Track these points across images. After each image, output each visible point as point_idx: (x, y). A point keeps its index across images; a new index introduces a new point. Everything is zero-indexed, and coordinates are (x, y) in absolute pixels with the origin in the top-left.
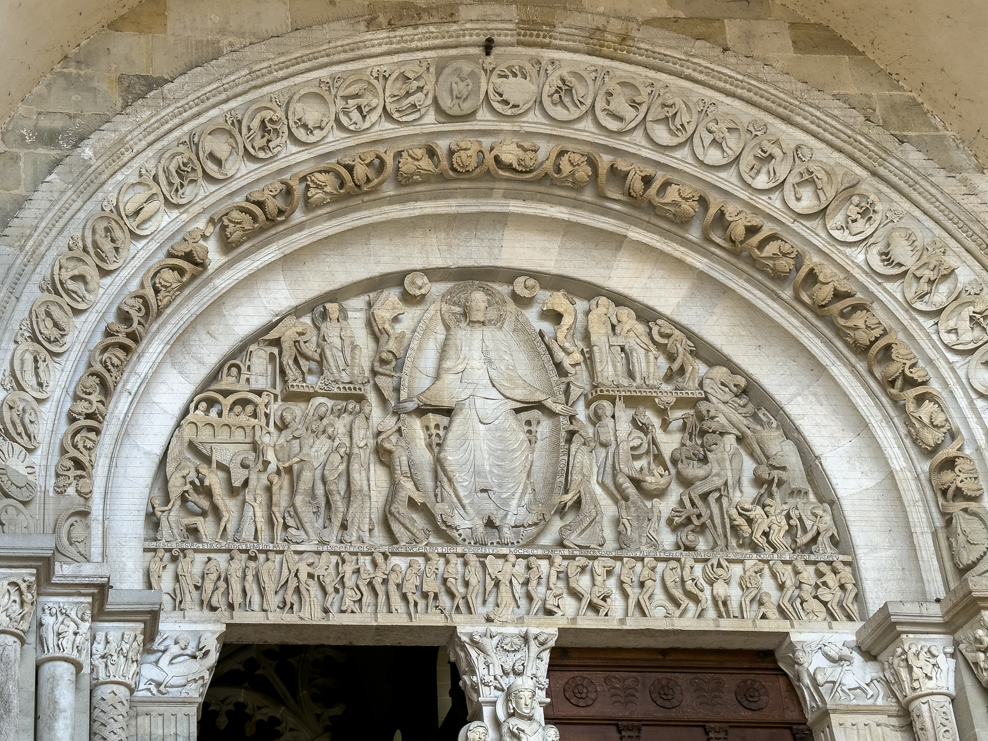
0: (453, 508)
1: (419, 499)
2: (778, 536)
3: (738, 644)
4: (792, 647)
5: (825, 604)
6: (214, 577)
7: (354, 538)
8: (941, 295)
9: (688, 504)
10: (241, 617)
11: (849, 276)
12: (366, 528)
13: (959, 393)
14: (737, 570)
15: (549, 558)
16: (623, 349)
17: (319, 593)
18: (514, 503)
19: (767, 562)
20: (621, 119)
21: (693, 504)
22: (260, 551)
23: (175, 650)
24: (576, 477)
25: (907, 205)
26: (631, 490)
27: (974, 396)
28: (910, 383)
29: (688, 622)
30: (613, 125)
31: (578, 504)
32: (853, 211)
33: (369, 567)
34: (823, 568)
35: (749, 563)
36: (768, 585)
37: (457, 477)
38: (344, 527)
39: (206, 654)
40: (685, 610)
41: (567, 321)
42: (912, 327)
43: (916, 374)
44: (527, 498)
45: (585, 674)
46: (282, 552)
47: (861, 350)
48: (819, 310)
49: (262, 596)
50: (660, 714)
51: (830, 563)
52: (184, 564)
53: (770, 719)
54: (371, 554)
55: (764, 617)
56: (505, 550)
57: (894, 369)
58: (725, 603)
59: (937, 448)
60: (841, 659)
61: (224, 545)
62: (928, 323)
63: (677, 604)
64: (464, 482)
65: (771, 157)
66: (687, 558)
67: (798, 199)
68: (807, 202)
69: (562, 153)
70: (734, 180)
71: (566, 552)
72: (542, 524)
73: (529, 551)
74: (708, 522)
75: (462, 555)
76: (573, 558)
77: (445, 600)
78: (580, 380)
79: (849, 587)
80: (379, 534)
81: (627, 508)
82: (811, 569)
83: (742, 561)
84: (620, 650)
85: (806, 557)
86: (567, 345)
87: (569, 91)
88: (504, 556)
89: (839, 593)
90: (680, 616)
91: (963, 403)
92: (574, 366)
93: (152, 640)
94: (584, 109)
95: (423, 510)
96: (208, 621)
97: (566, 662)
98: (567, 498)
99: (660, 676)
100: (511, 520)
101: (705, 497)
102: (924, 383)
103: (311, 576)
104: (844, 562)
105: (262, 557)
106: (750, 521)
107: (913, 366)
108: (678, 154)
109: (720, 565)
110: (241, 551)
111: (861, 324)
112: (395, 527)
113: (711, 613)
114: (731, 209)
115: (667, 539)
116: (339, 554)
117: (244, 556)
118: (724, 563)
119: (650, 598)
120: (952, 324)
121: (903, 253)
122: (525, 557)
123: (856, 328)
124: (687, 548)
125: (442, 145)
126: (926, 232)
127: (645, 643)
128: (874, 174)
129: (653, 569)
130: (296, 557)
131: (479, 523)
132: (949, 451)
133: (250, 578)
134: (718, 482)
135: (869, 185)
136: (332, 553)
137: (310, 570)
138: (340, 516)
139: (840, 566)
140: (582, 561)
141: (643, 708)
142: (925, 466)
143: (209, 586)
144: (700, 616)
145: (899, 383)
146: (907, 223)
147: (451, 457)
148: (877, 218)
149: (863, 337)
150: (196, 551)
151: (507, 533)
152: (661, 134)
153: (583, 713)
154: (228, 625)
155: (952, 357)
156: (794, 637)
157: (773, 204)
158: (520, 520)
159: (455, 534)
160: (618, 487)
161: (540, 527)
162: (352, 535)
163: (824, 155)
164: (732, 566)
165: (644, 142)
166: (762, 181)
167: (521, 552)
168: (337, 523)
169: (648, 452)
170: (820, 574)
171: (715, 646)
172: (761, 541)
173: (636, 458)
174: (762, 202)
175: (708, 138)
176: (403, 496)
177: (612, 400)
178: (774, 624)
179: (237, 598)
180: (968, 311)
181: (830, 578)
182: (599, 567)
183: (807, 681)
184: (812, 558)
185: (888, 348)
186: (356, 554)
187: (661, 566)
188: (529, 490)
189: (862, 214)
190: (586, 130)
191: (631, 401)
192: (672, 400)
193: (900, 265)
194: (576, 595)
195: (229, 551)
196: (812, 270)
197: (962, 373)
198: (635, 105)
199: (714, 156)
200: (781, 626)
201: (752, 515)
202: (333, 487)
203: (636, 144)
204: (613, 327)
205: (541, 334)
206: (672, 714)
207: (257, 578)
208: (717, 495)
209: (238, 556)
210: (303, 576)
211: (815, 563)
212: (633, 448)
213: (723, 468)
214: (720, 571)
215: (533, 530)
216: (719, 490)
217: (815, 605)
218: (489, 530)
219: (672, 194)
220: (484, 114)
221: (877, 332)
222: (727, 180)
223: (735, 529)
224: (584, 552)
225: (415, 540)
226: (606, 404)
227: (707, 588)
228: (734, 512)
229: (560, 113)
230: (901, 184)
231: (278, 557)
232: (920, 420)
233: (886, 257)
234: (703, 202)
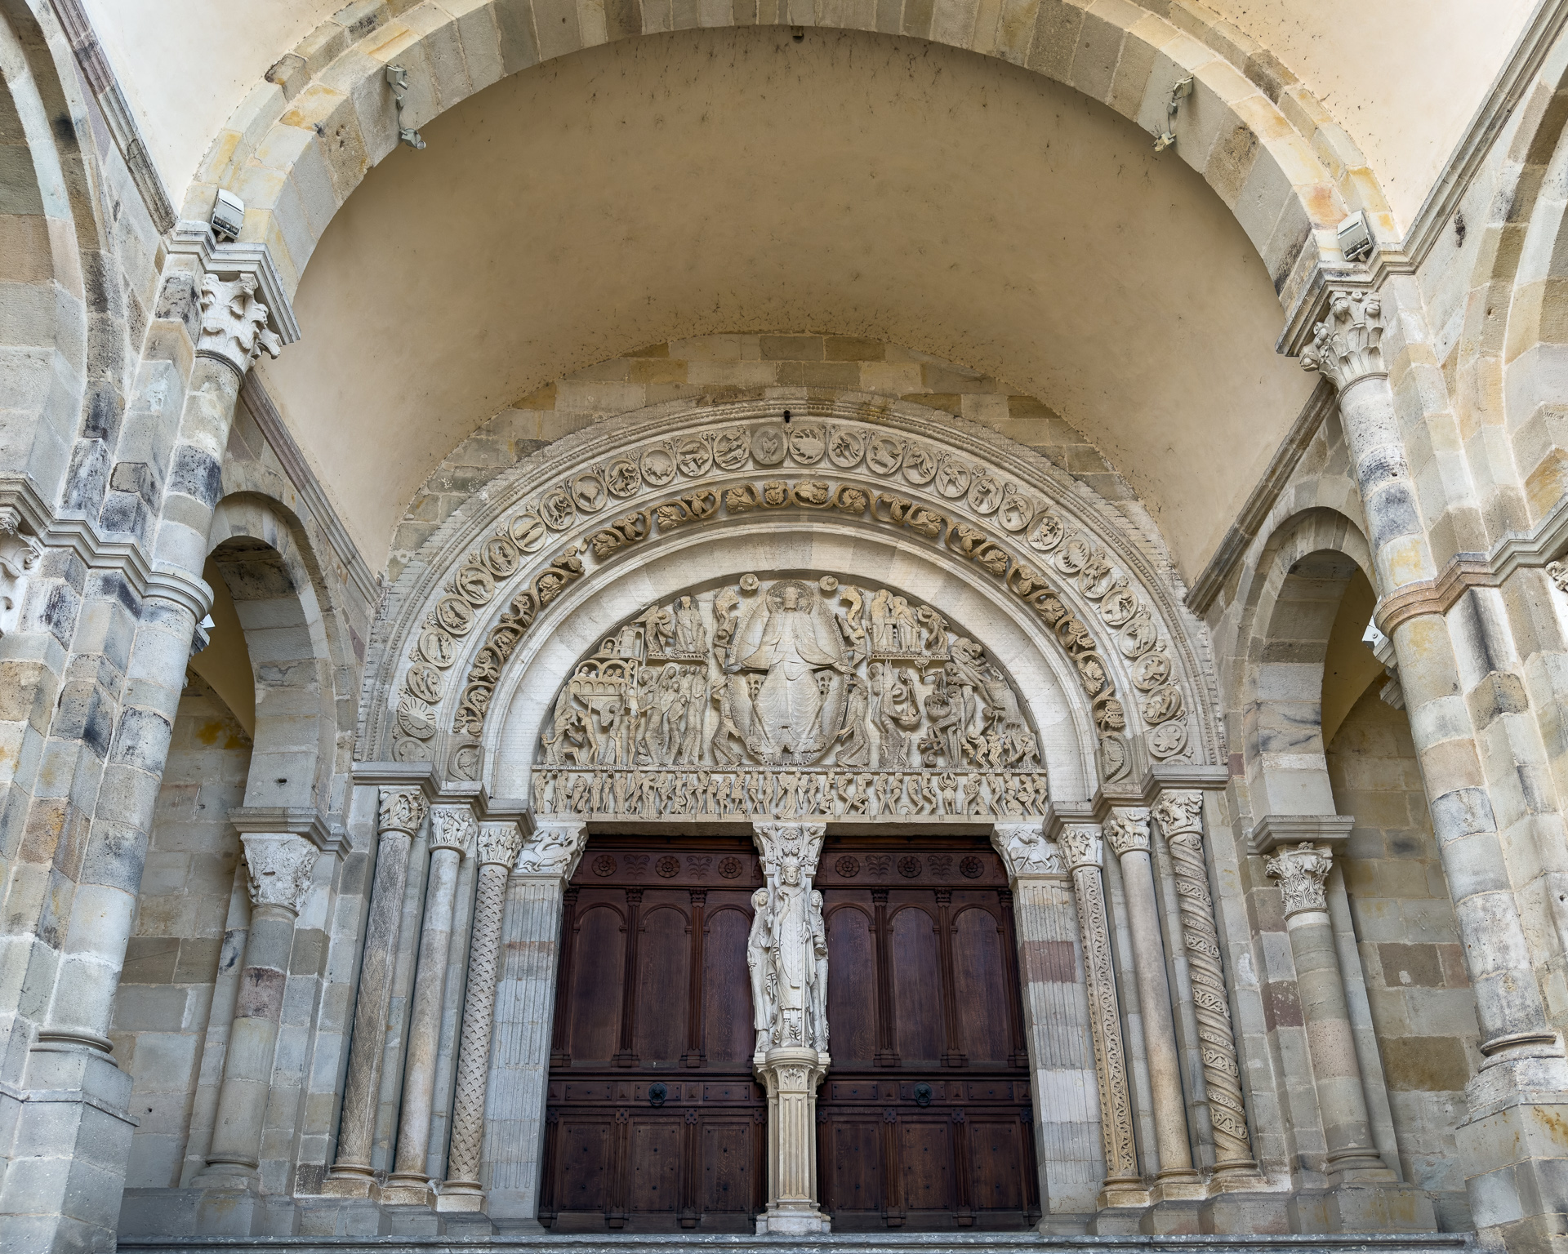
0: (760, 739)
1: (736, 733)
2: (993, 757)
3: (962, 833)
4: (997, 835)
5: (1023, 803)
6: (581, 789)
7: (686, 761)
8: (1103, 586)
9: (932, 736)
10: (598, 817)
11: (1045, 574)
12: (696, 754)
13: (1114, 656)
14: (963, 780)
15: (826, 774)
16: (894, 627)
17: (658, 799)
18: (804, 736)
19: (985, 774)
20: (885, 465)
21: (936, 737)
22: (616, 771)
23: (548, 840)
24: (851, 717)
25: (1079, 525)
26: (890, 725)
27: (1122, 657)
28: (1081, 648)
29: (924, 818)
30: (881, 470)
31: (851, 735)
32: (1044, 528)
33: (696, 782)
34: (1024, 778)
35: (971, 776)
36: (985, 791)
37: (765, 719)
38: (680, 753)
39: (570, 843)
40: (922, 808)
41: (856, 607)
42: (1085, 609)
43: (1085, 643)
44: (814, 732)
45: (851, 854)
46: (632, 772)
47: (1051, 625)
48: (1024, 597)
49: (616, 802)
50: (905, 881)
51: (1029, 775)
52: (561, 781)
53: (984, 884)
54: (696, 772)
55: (977, 813)
56: (794, 769)
57: (1070, 638)
58: (950, 804)
59: (1097, 693)
60: (1030, 842)
61: (591, 767)
62: (1094, 606)
63: (916, 804)
64: (770, 722)
65: (988, 491)
66: (926, 773)
67: (1009, 521)
68: (1015, 523)
69: (844, 490)
70: (966, 507)
71: (838, 770)
72: (825, 751)
73: (812, 769)
74: (945, 748)
75: (763, 773)
76: (844, 773)
77: (749, 805)
78: (862, 649)
79: (1042, 791)
80: (707, 756)
81: (887, 738)
82: (1017, 779)
83: (966, 775)
84: (878, 837)
85: (1013, 771)
86: (853, 624)
87: (847, 446)
88: (793, 773)
89: (1033, 795)
90: (918, 813)
91: (1117, 663)
92: (859, 638)
93: (531, 834)
94: (858, 459)
95: (739, 740)
96: (574, 820)
97: (839, 846)
98: (843, 732)
99: (906, 855)
100: (801, 748)
101: (944, 730)
102: (1093, 648)
103: (651, 788)
104: (1040, 775)
105: (617, 775)
106: (975, 747)
107: (1085, 636)
108: (927, 490)
109: (949, 777)
110: (602, 771)
111: (1050, 608)
112: (718, 754)
113: (941, 811)
114: (962, 528)
115: (916, 760)
116: (674, 772)
117: (605, 775)
118: (952, 776)
119: (896, 801)
120: (1109, 607)
121: (1079, 560)
122: (808, 773)
123: (1046, 611)
124: (927, 766)
125: (759, 486)
126: (1093, 542)
127: (894, 832)
128: (1058, 503)
129: (901, 781)
130: (643, 775)
131: (778, 751)
132: (1104, 696)
133: (607, 790)
134: (953, 719)
135: (1054, 511)
136: (668, 772)
137: (652, 784)
138: (677, 746)
139: (1036, 777)
140: (849, 776)
141: (892, 877)
142: (1089, 707)
143: (577, 796)
144: (933, 811)
145: (1075, 649)
146: (1079, 536)
147: (762, 704)
148: (1060, 533)
149: (1051, 617)
150: (569, 771)
151: (798, 757)
152: (915, 476)
153: (848, 881)
154: (588, 823)
155: (1110, 630)
156: (997, 827)
157: (992, 524)
158: (808, 747)
159: (761, 758)
160: (882, 723)
161: (823, 752)
162: (685, 759)
163: (1025, 490)
164: (959, 778)
165: (903, 482)
166: (984, 508)
167: (806, 770)
168: (674, 751)
169: (906, 699)
170: (1023, 783)
171: (946, 833)
172: (982, 761)
173: (896, 703)
174: (985, 523)
175: (946, 479)
176: (725, 730)
177: (883, 662)
178: (984, 818)
179: (595, 803)
180: (1118, 598)
181: (1029, 786)
182: (860, 779)
183: (1007, 857)
184: (1017, 771)
185: (1067, 623)
186: (685, 772)
187: (907, 778)
188: (817, 726)
189: (1051, 531)
190: (862, 474)
191: (896, 663)
192: (926, 662)
193: (1075, 566)
194: (844, 800)
195: (593, 771)
196: (1017, 570)
197: (1115, 641)
198: (894, 456)
199: (952, 491)
200: (990, 819)
201: (976, 742)
202: (674, 726)
203: (897, 483)
204: (890, 610)
205: (836, 617)
206: (912, 882)
207: (612, 788)
208: (954, 728)
209: (599, 774)
210: (646, 788)
211: (1019, 775)
212: (894, 696)
213: (959, 710)
214: (948, 782)
215: (817, 755)
216: (954, 724)
217: (1014, 804)
218: (786, 755)
219: (922, 518)
220: (787, 463)
221: (1060, 614)
222: (960, 507)
223: (964, 752)
224: (852, 769)
225: (730, 763)
226: (879, 665)
227: (938, 791)
228: (964, 741)
229: (842, 462)
230: (1075, 509)
231: (629, 775)
232: (1086, 674)
233: (1068, 564)
234: (944, 521)
